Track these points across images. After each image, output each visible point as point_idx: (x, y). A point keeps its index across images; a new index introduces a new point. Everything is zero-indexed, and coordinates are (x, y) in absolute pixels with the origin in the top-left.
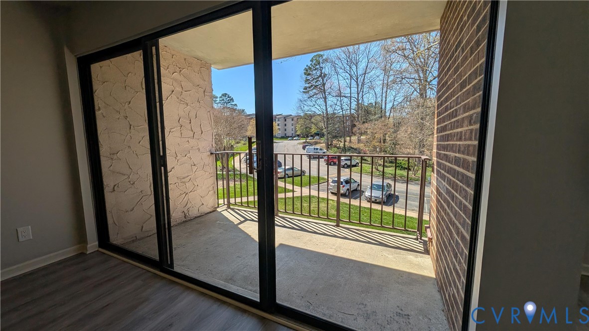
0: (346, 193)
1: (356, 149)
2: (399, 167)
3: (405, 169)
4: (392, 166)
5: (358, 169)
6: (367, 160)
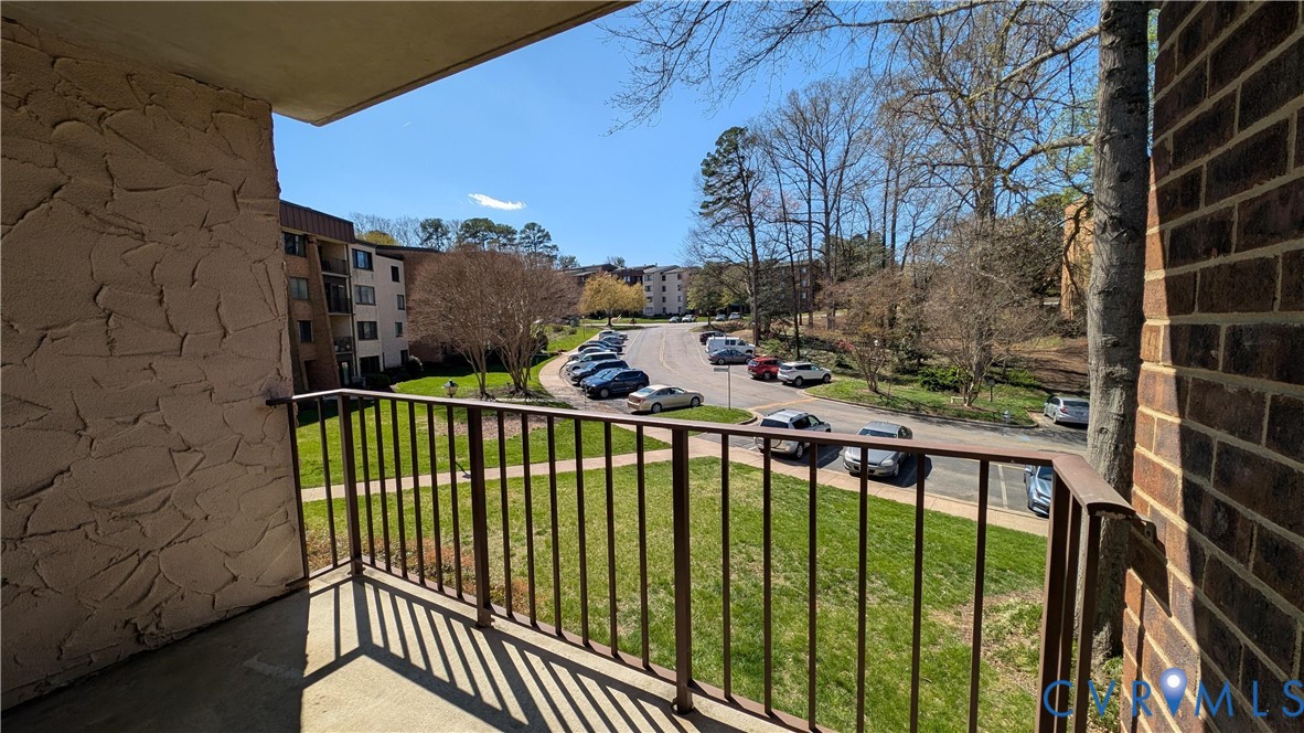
0: (797, 452)
1: (823, 341)
2: (930, 384)
3: (944, 388)
4: (912, 381)
5: (827, 389)
6: (851, 368)
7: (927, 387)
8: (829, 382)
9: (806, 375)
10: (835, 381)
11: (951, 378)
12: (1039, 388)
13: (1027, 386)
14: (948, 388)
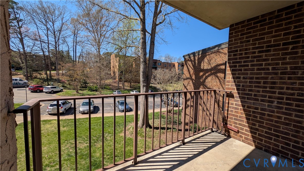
0: (64, 112)
1: (56, 80)
2: (90, 90)
3: (94, 91)
4: (86, 90)
5: (63, 93)
6: (67, 87)
7: (90, 91)
8: (63, 91)
9: (55, 90)
10: (64, 91)
11: (95, 88)
12: (111, 89)
13: (109, 89)
14: (95, 90)
